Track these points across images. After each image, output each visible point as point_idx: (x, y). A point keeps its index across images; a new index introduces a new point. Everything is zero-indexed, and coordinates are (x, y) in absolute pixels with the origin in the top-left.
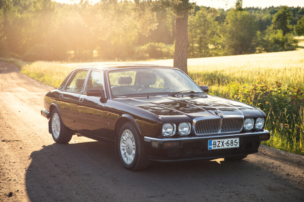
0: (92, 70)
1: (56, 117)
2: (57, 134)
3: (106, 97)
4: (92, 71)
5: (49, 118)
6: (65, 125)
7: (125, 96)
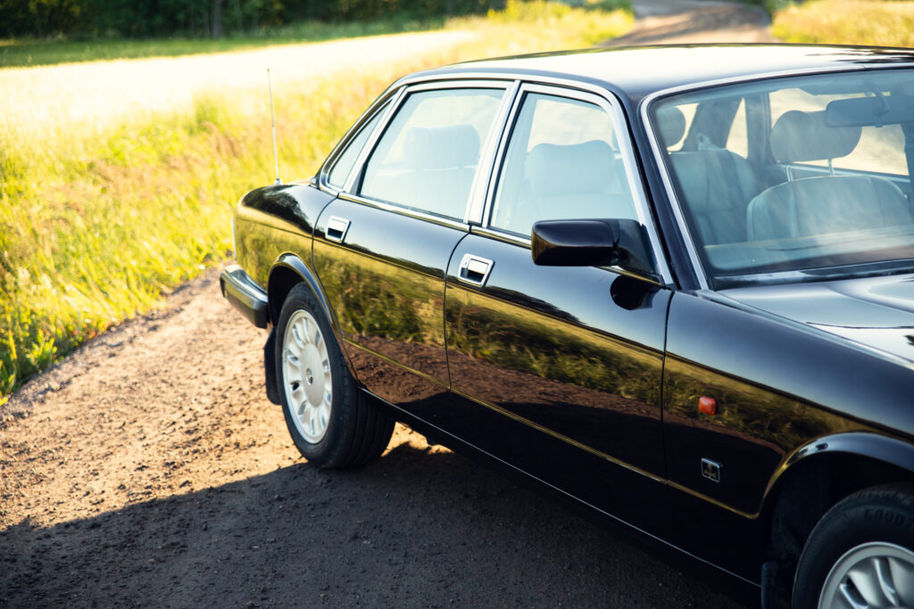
0: (525, 87)
1: (303, 330)
2: (316, 422)
3: (668, 280)
4: (526, 93)
5: (265, 327)
6: (357, 385)
7: (798, 275)
